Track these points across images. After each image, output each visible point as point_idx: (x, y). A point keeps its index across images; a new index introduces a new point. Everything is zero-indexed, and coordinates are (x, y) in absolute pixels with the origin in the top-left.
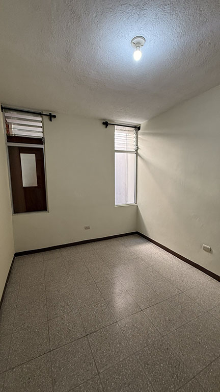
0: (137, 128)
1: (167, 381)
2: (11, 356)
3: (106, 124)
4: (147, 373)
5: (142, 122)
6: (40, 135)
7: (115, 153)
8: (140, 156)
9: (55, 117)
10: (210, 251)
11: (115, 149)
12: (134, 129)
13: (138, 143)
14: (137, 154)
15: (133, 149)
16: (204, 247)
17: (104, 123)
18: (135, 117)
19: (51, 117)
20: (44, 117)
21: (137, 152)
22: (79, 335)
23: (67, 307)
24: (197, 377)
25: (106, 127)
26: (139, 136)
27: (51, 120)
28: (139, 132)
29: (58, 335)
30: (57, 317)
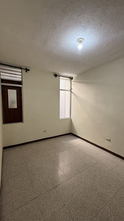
0: (71, 78)
1: (98, 204)
2: (14, 203)
3: (56, 75)
4: (88, 201)
5: (74, 76)
6: (20, 80)
7: (60, 91)
8: (73, 93)
9: (29, 70)
10: (110, 140)
11: (60, 89)
12: (69, 78)
13: (72, 86)
14: (71, 92)
15: (69, 89)
16: (107, 139)
17: (54, 75)
18: (71, 73)
19: (27, 70)
20: (23, 70)
21: (71, 91)
22: (50, 188)
23: (41, 174)
24: (111, 200)
25: (56, 77)
26: (72, 83)
27: (26, 72)
28: (72, 80)
29: (39, 189)
30: (36, 180)
